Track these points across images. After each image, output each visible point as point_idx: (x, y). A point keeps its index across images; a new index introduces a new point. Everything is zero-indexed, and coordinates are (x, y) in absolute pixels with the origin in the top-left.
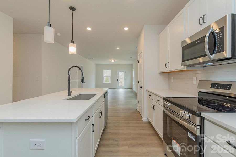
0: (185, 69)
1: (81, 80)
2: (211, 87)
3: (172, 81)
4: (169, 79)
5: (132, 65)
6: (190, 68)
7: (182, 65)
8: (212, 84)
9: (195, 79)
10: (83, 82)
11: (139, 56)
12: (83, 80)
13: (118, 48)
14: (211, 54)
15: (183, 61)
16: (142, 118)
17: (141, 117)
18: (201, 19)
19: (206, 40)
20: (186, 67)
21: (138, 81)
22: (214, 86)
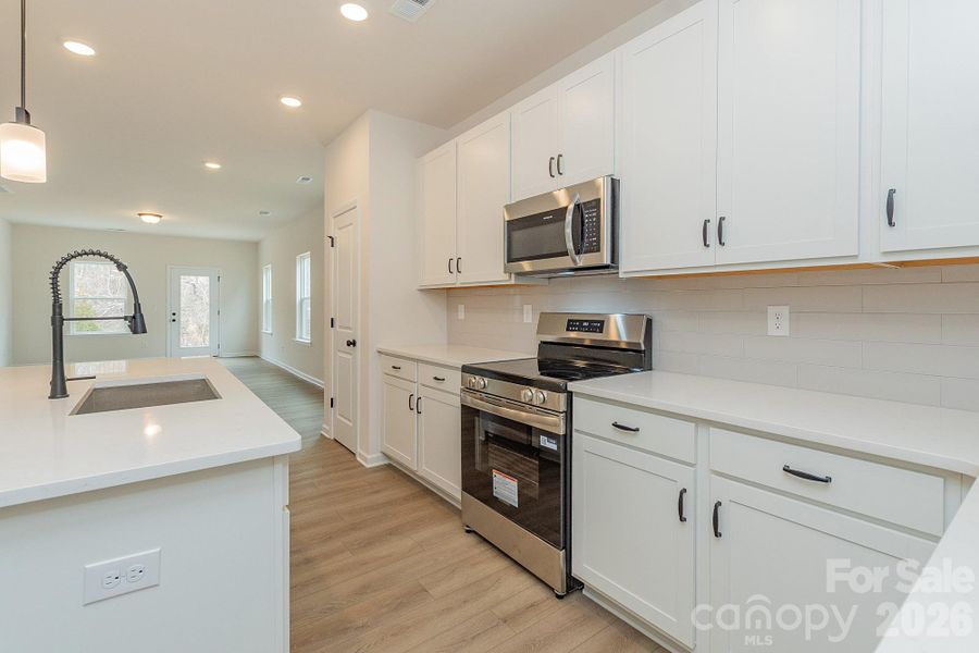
0: (513, 282)
1: (126, 318)
2: (568, 330)
3: (461, 315)
4: (451, 309)
5: (255, 246)
6: (522, 281)
7: (505, 272)
8: (569, 321)
9: (527, 308)
10: (139, 329)
11: (333, 220)
12: (138, 320)
13: (213, 166)
14: (578, 253)
15: (510, 260)
16: (358, 459)
17: (350, 456)
18: (554, 163)
19: (569, 217)
20: (513, 275)
21: (332, 320)
22: (572, 326)
